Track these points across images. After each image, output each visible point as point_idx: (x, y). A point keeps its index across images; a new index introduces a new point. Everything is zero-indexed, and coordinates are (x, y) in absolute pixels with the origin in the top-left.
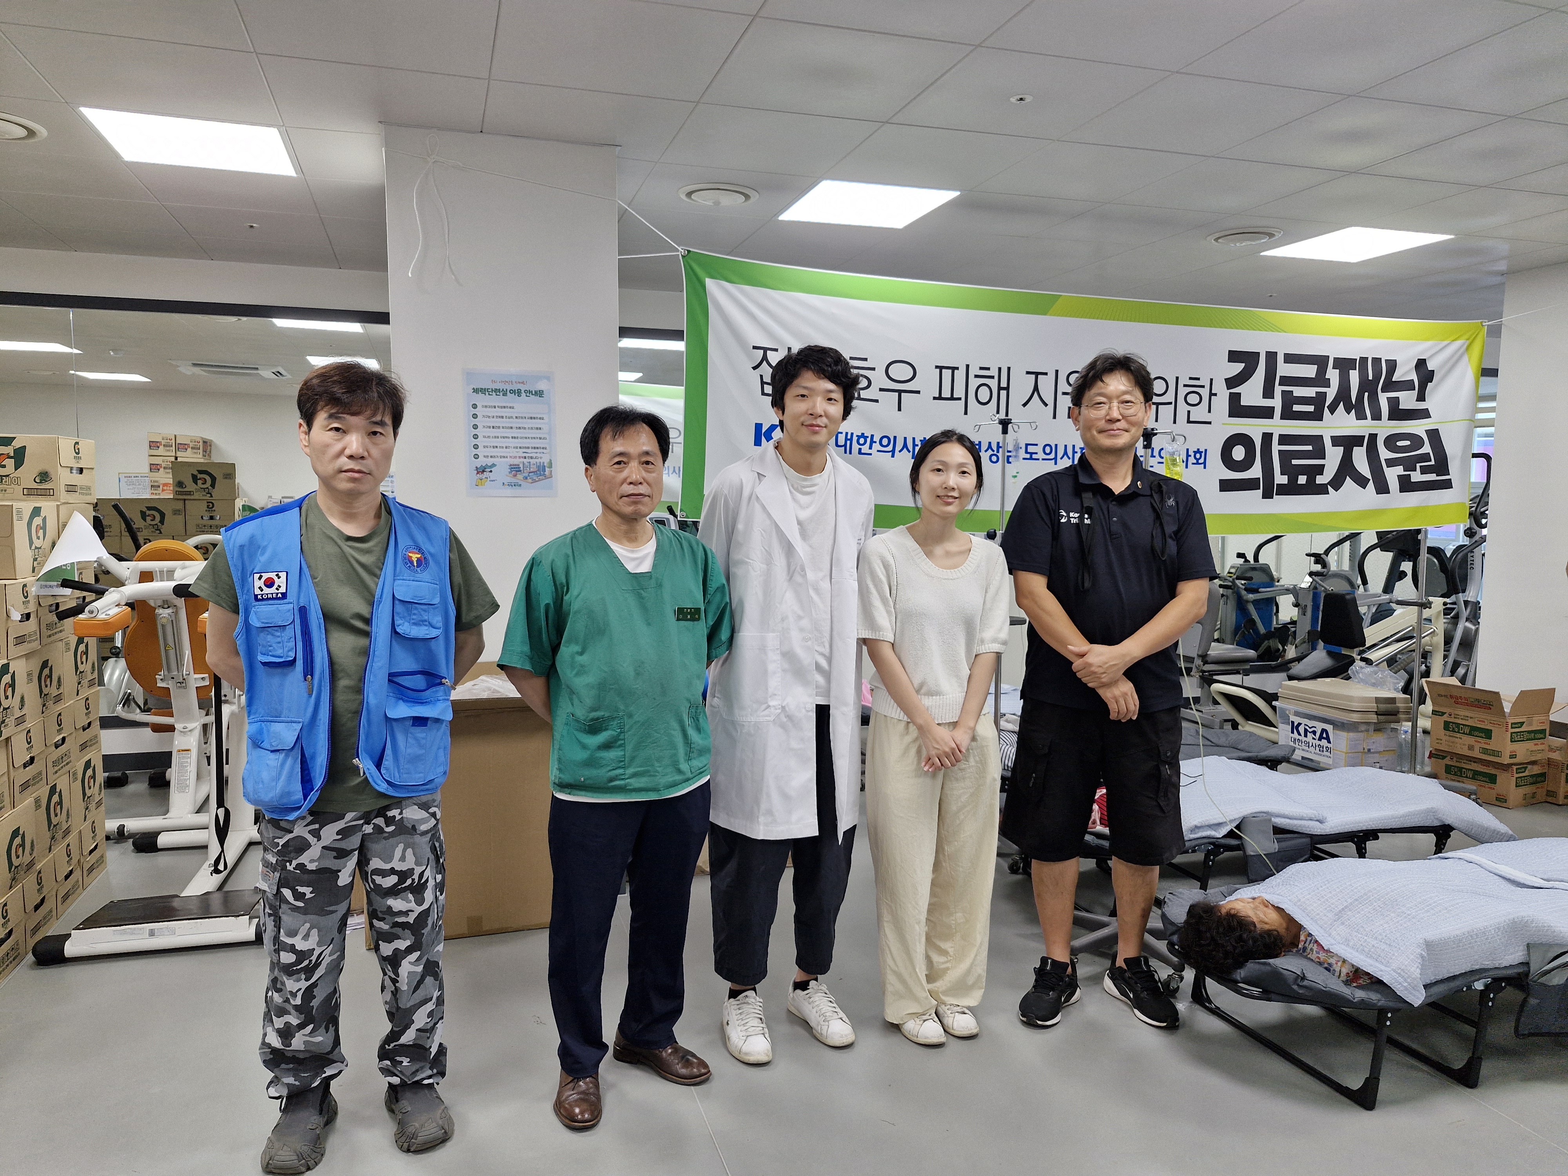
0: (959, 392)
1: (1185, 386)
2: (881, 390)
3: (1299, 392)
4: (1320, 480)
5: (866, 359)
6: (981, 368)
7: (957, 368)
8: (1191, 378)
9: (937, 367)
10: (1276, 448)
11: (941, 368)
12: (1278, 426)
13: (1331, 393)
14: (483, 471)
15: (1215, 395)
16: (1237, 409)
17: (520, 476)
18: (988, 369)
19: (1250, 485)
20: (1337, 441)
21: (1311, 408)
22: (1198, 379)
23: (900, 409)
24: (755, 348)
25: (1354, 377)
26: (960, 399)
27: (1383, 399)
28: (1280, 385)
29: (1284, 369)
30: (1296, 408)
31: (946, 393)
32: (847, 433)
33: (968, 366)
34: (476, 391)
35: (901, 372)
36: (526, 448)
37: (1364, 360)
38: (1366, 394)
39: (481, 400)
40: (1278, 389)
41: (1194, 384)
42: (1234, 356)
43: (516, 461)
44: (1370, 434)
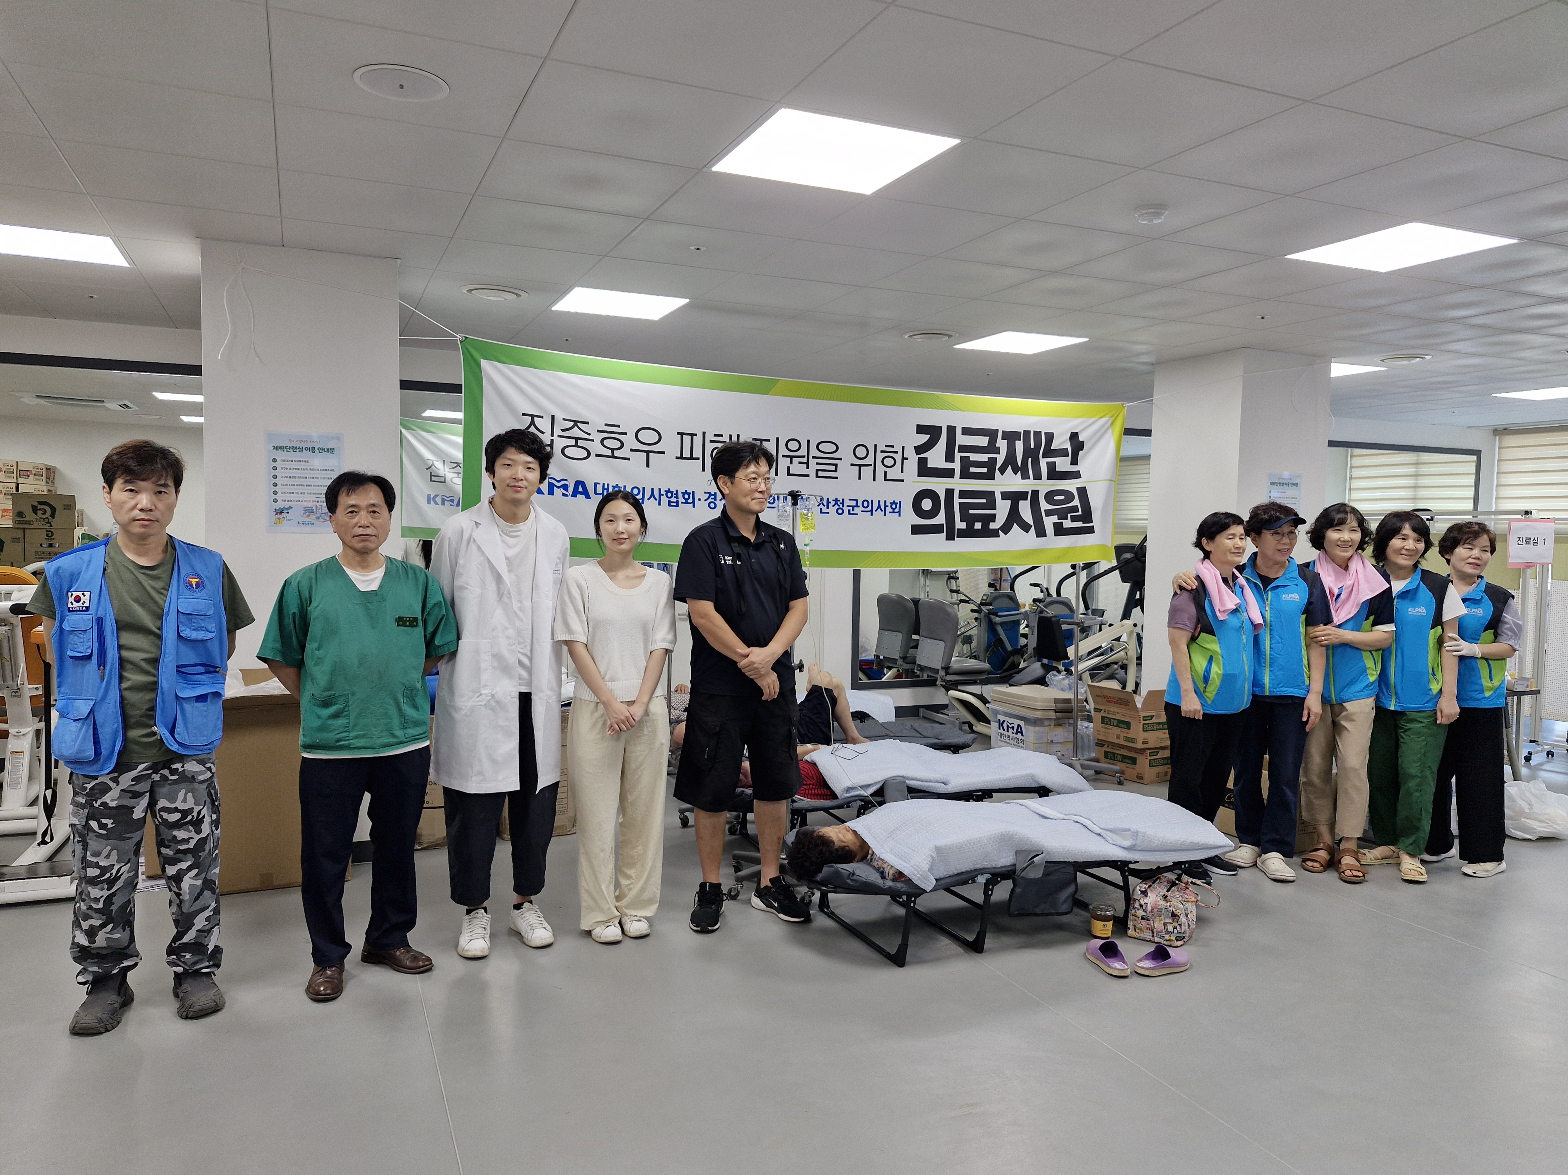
0: (698, 453)
1: (882, 452)
2: (632, 450)
3: (974, 457)
4: (992, 526)
5: (618, 426)
6: (715, 435)
7: (696, 435)
8: (886, 446)
9: (678, 433)
10: (957, 501)
11: (682, 434)
12: (958, 484)
13: (1001, 458)
14: (281, 512)
15: (907, 459)
16: (924, 470)
17: (313, 517)
18: (721, 436)
19: (935, 529)
20: (1005, 496)
21: (985, 470)
22: (893, 446)
23: (648, 466)
24: (524, 414)
25: (1019, 446)
26: (698, 459)
27: (1043, 463)
28: (959, 452)
29: (961, 440)
30: (972, 470)
31: (686, 454)
32: (604, 484)
33: (704, 433)
34: (276, 448)
35: (648, 437)
36: (318, 494)
37: (1027, 433)
38: (1030, 460)
39: (280, 455)
40: (958, 456)
41: (889, 451)
42: (921, 429)
43: (309, 505)
44: (1033, 491)
